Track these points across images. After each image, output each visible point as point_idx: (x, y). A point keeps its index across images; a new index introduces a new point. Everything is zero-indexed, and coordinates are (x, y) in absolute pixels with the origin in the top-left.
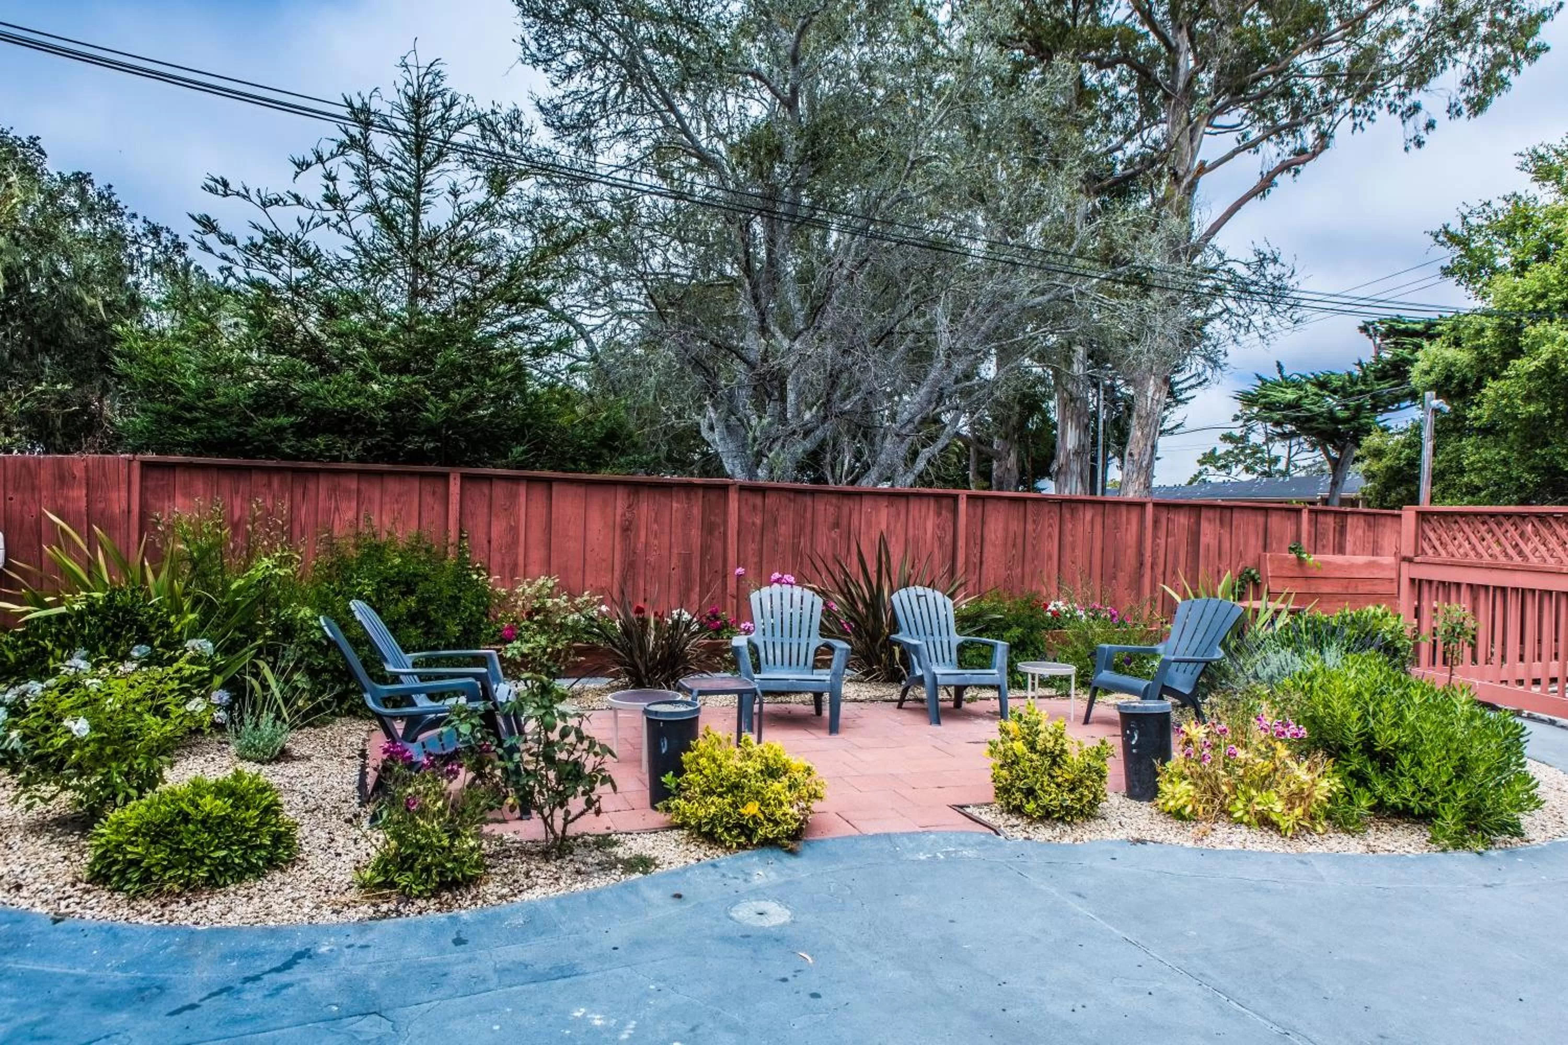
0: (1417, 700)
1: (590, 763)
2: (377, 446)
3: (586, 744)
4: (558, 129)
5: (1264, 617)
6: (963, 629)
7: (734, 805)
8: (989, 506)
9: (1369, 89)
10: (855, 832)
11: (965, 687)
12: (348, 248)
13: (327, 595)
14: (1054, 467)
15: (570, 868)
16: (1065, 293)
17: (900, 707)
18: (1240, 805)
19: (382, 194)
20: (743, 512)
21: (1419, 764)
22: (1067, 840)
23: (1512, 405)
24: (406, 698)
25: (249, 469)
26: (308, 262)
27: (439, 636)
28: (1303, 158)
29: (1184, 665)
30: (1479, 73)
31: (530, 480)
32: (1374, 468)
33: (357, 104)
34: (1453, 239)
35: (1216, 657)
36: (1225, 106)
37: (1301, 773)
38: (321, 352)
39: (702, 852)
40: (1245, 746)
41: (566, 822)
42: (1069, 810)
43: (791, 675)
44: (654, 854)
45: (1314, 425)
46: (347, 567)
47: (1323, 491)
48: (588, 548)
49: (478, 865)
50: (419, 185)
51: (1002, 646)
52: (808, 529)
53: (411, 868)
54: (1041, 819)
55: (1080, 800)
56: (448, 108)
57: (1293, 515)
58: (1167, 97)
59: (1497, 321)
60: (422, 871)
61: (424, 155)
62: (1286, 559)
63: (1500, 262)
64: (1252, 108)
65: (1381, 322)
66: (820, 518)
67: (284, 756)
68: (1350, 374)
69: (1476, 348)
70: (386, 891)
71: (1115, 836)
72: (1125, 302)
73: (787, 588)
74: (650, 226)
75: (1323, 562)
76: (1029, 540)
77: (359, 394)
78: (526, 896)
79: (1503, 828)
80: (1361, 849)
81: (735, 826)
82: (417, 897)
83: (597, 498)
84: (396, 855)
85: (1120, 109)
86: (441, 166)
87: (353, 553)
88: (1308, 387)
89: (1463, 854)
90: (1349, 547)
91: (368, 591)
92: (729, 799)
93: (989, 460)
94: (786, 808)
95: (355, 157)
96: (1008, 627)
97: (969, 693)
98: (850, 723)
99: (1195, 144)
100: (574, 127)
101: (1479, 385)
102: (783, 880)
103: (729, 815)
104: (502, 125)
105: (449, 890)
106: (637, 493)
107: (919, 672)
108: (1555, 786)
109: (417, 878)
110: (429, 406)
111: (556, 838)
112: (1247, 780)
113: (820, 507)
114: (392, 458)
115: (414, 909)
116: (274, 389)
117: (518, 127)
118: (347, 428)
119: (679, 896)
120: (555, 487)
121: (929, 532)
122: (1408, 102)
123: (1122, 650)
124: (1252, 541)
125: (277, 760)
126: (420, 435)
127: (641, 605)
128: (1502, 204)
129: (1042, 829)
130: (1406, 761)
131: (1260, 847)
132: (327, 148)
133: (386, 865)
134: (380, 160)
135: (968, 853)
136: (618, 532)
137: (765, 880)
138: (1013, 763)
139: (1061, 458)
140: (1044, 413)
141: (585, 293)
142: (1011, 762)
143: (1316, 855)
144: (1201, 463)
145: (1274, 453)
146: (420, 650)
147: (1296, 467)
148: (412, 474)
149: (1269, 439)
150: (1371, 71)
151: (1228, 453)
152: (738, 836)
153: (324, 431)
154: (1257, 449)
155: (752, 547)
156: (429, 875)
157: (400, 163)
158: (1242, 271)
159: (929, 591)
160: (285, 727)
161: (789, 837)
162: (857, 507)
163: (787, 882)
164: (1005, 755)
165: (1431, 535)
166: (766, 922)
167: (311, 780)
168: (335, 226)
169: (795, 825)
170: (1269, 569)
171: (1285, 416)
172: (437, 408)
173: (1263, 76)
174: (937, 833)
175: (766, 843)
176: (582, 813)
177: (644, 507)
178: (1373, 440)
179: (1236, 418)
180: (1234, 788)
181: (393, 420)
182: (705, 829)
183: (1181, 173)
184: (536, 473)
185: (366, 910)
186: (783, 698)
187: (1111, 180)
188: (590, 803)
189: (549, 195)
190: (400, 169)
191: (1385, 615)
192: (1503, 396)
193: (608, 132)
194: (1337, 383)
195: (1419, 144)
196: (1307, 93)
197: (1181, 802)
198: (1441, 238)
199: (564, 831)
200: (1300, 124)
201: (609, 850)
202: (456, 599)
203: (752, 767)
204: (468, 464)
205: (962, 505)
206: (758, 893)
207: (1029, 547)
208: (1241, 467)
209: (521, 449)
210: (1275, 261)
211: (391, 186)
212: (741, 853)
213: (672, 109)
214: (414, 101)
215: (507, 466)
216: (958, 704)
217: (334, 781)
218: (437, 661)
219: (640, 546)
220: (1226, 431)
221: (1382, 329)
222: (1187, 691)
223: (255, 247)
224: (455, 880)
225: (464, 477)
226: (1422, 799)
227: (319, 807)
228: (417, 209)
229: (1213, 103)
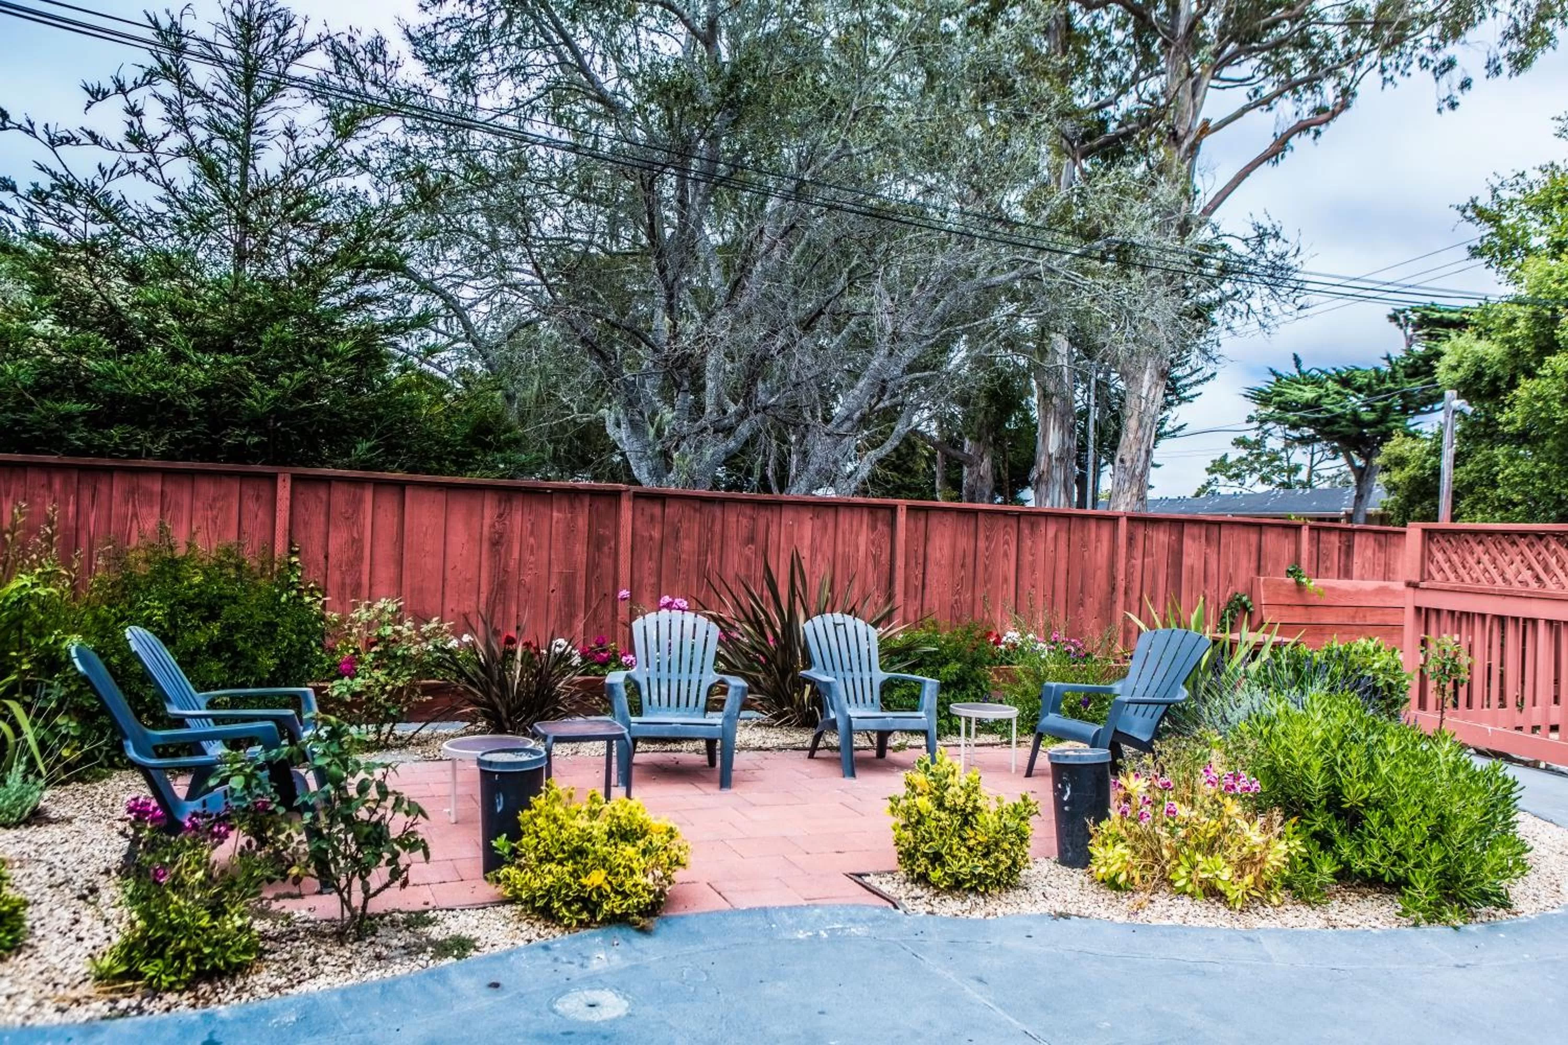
0: (1392, 749)
1: (397, 824)
2: (187, 440)
3: (391, 800)
4: (429, 62)
5: (1242, 652)
6: (892, 664)
7: (574, 874)
8: (934, 520)
9: (1399, 40)
10: (727, 906)
11: (890, 732)
12: (161, 200)
13: (106, 620)
14: (1034, 474)
15: (370, 952)
16: (1033, 269)
17: (811, 756)
18: (1182, 872)
19: (201, 134)
20: (638, 524)
21: (1391, 823)
22: (977, 915)
23: (1547, 408)
24: (194, 746)
25: (23, 466)
26: (109, 215)
27: (248, 671)
28: (1323, 117)
29: (1142, 708)
30: (1522, 25)
31: (379, 484)
32: (1396, 479)
33: (165, 23)
34: (1481, 214)
35: (1179, 697)
36: (1235, 55)
37: (1253, 834)
38: (123, 325)
39: (536, 931)
40: (1192, 802)
41: (367, 896)
42: (982, 878)
43: (675, 718)
44: (476, 934)
45: (1336, 428)
46: (136, 587)
47: (1347, 507)
48: (449, 566)
49: (246, 950)
50: (249, 125)
51: (931, 684)
52: (717, 546)
53: (161, 955)
54: (950, 889)
55: (995, 867)
56: (283, 32)
57: (1292, 532)
58: (1165, 43)
59: (1530, 310)
60: (175, 957)
61: (255, 89)
62: (1282, 584)
63: (1535, 242)
64: (1265, 60)
65: (1414, 310)
66: (731, 532)
67: (37, 817)
68: (1377, 370)
69: (1508, 341)
70: (129, 984)
71: (1035, 910)
72: (1101, 281)
73: (677, 614)
74: (547, 182)
75: (1324, 588)
76: (981, 560)
77: (166, 377)
78: (304, 987)
79: (1485, 897)
80: (1321, 923)
81: (577, 899)
82: (168, 990)
83: (460, 507)
84: (143, 938)
85: (1114, 56)
86: (278, 102)
87: (143, 570)
88: (1330, 384)
89: (1437, 929)
90: (1356, 570)
91: (159, 615)
92: (570, 866)
93: (960, 466)
94: (639, 878)
95: (167, 88)
96: (945, 662)
97: (894, 740)
98: (747, 775)
99: (1198, 99)
100: (449, 61)
101: (1513, 384)
102: (627, 964)
103: (569, 886)
104: (361, 55)
105: (209, 980)
106: (509, 500)
107: (832, 715)
108: (1558, 850)
109: (167, 966)
110: (255, 392)
111: (353, 916)
112: (1192, 843)
113: (732, 518)
114: (210, 454)
115: (163, 1005)
116: (61, 367)
117: (381, 57)
118: (151, 417)
119: (496, 985)
120: (409, 492)
121: (862, 548)
122: (1441, 56)
123: (1076, 690)
124: (1244, 562)
125: (27, 823)
126: (241, 427)
127: (513, 634)
128: (1538, 175)
129: (950, 902)
130: (1374, 818)
131: (1203, 922)
132: (130, 75)
133: (130, 951)
134: (200, 93)
135: (858, 930)
136: (486, 546)
137: (606, 964)
138: (918, 822)
139: (1042, 463)
140: (1026, 411)
141: (468, 261)
142: (916, 821)
143: (1267, 931)
144: (1211, 471)
145: (1293, 461)
146: (224, 687)
147: (1319, 477)
148: (230, 474)
149: (1290, 443)
150: (1400, 19)
151: (1241, 460)
152: (580, 911)
153: (121, 422)
154: (1274, 456)
155: (649, 565)
156: (183, 963)
157: (226, 97)
158: (1238, 247)
159: (849, 619)
160: (41, 782)
161: (640, 913)
162: (776, 519)
163: (632, 967)
164: (909, 815)
165: (1439, 556)
166: (595, 1016)
167: (66, 847)
168: (143, 172)
169: (648, 898)
170: (1263, 596)
171: (1302, 418)
172: (263, 395)
173: (1275, 24)
174: (822, 906)
175: (614, 920)
176: (387, 886)
177: (517, 517)
178: (1395, 446)
179: (1250, 419)
180: (1176, 854)
181: (208, 409)
182: (540, 903)
183: (1181, 132)
184: (387, 475)
185: (100, 1007)
186: (673, 746)
187: (1102, 139)
188: (396, 874)
189: (422, 142)
190: (226, 104)
191: (1378, 650)
192: (1537, 398)
193: (491, 69)
194: (1361, 381)
195: (1453, 106)
196: (1328, 45)
197: (1114, 869)
198: (1469, 213)
199: (364, 907)
200: (1320, 79)
201: (421, 930)
202: (272, 626)
203: (599, 827)
204: (302, 463)
205: (902, 517)
206: (594, 981)
207: (980, 569)
208: (1256, 476)
209: (366, 445)
210: (1277, 236)
211: (212, 124)
212: (583, 932)
213: (567, 41)
214: (242, 22)
215: (350, 467)
216: (881, 753)
217: (96, 849)
218: (244, 702)
219: (512, 564)
220: (1238, 435)
221: (1414, 317)
222: (1145, 738)
223: (38, 194)
224: (215, 967)
225: (296, 479)
226: (1393, 864)
227: (68, 881)
228: (247, 154)
229: (1217, 54)
